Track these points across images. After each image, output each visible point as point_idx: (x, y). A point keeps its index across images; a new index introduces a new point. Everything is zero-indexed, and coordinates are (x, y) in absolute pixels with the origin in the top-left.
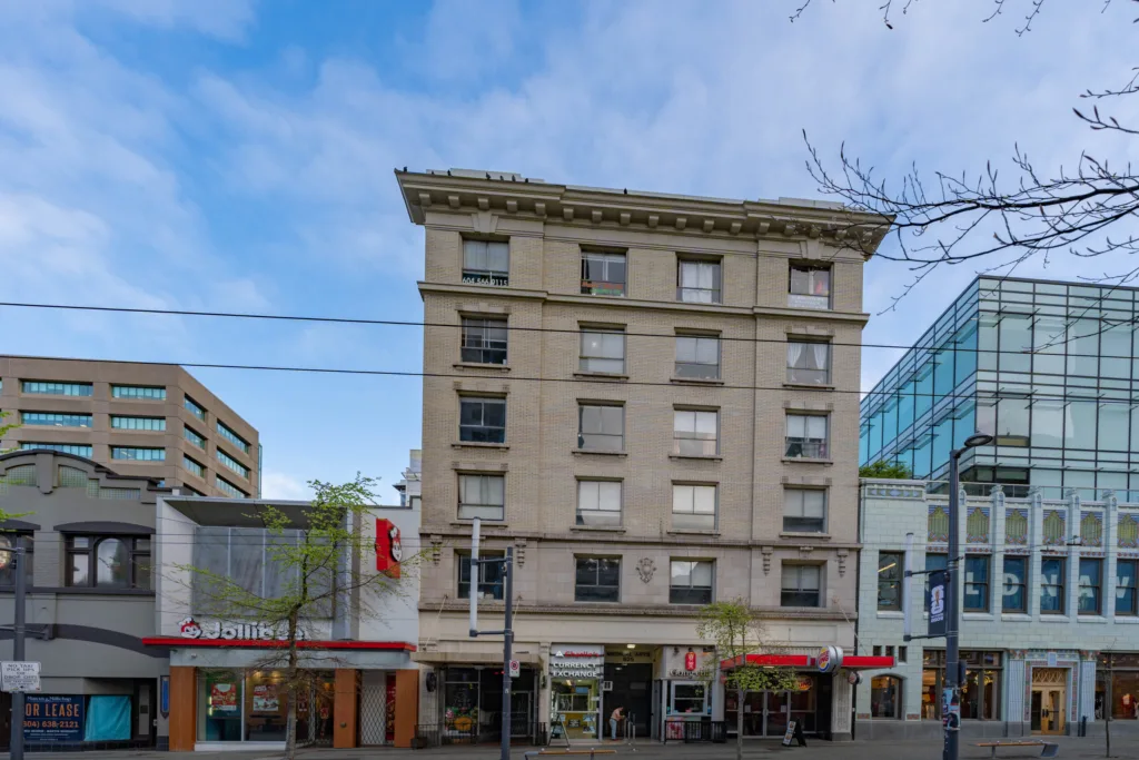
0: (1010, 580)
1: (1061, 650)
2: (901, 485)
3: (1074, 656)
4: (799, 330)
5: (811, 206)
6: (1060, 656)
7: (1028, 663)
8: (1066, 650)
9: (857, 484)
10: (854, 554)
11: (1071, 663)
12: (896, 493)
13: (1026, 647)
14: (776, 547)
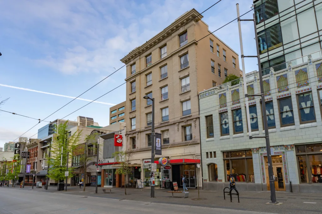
0: (252, 116)
1: (276, 146)
2: (209, 91)
3: (283, 149)
4: (181, 54)
5: (181, 17)
6: (275, 149)
7: (261, 154)
8: (278, 146)
9: (197, 95)
10: (198, 119)
11: (281, 152)
12: (208, 94)
13: (258, 147)
14: (179, 123)
